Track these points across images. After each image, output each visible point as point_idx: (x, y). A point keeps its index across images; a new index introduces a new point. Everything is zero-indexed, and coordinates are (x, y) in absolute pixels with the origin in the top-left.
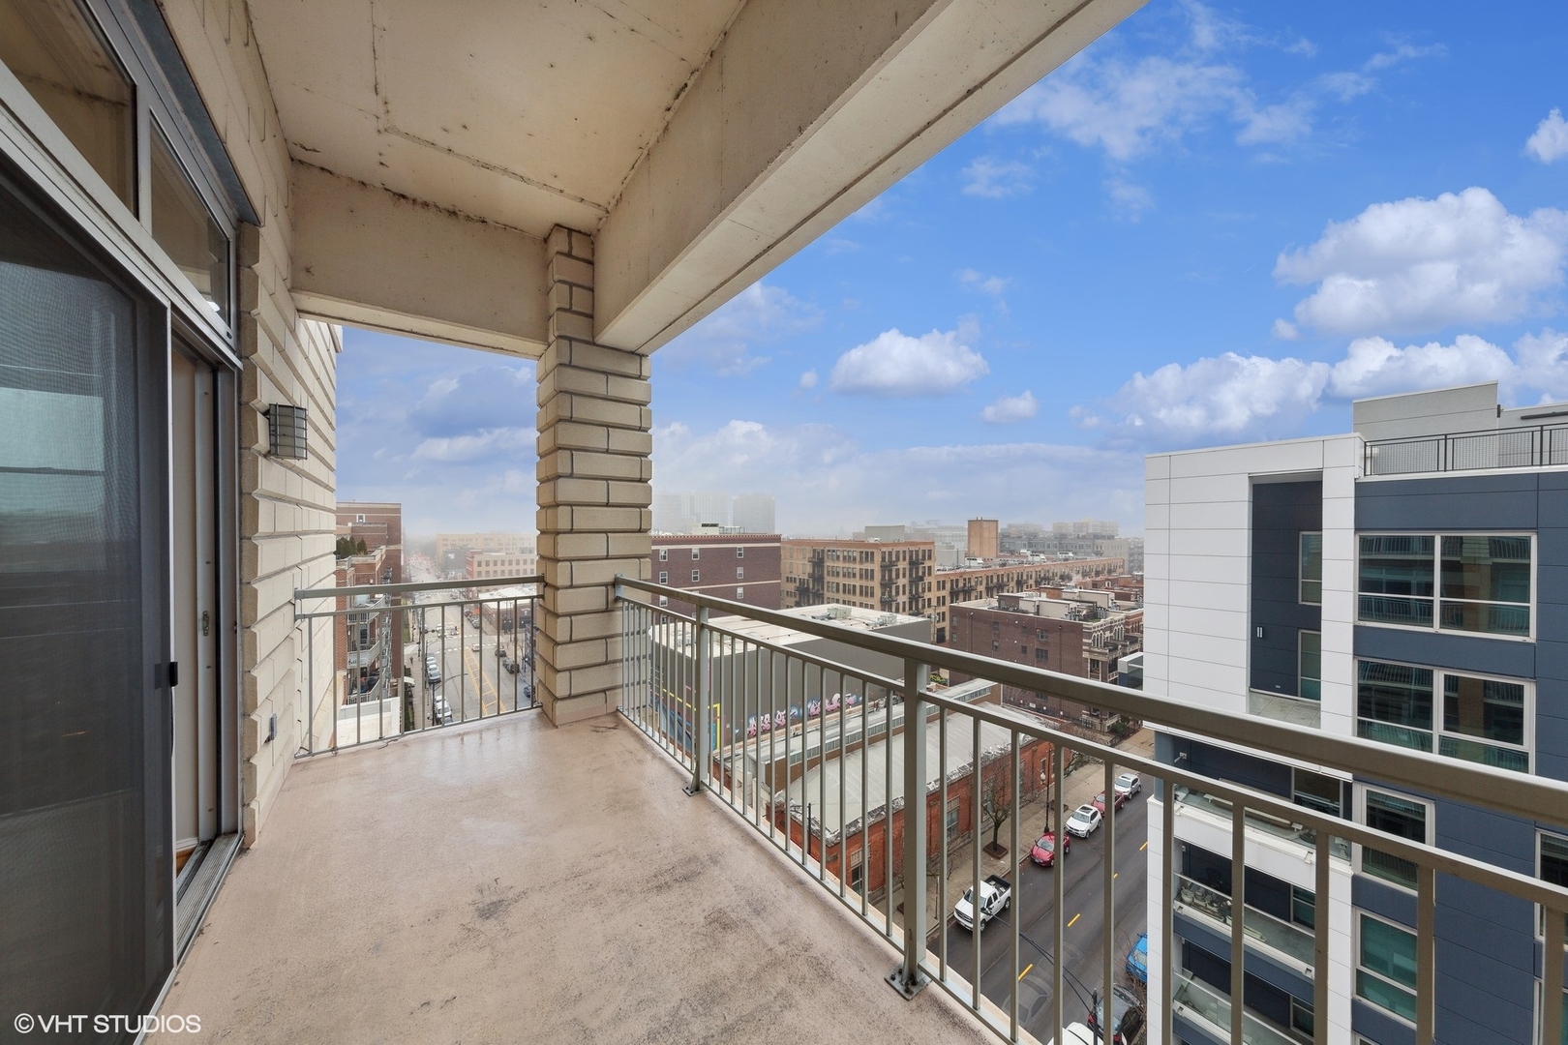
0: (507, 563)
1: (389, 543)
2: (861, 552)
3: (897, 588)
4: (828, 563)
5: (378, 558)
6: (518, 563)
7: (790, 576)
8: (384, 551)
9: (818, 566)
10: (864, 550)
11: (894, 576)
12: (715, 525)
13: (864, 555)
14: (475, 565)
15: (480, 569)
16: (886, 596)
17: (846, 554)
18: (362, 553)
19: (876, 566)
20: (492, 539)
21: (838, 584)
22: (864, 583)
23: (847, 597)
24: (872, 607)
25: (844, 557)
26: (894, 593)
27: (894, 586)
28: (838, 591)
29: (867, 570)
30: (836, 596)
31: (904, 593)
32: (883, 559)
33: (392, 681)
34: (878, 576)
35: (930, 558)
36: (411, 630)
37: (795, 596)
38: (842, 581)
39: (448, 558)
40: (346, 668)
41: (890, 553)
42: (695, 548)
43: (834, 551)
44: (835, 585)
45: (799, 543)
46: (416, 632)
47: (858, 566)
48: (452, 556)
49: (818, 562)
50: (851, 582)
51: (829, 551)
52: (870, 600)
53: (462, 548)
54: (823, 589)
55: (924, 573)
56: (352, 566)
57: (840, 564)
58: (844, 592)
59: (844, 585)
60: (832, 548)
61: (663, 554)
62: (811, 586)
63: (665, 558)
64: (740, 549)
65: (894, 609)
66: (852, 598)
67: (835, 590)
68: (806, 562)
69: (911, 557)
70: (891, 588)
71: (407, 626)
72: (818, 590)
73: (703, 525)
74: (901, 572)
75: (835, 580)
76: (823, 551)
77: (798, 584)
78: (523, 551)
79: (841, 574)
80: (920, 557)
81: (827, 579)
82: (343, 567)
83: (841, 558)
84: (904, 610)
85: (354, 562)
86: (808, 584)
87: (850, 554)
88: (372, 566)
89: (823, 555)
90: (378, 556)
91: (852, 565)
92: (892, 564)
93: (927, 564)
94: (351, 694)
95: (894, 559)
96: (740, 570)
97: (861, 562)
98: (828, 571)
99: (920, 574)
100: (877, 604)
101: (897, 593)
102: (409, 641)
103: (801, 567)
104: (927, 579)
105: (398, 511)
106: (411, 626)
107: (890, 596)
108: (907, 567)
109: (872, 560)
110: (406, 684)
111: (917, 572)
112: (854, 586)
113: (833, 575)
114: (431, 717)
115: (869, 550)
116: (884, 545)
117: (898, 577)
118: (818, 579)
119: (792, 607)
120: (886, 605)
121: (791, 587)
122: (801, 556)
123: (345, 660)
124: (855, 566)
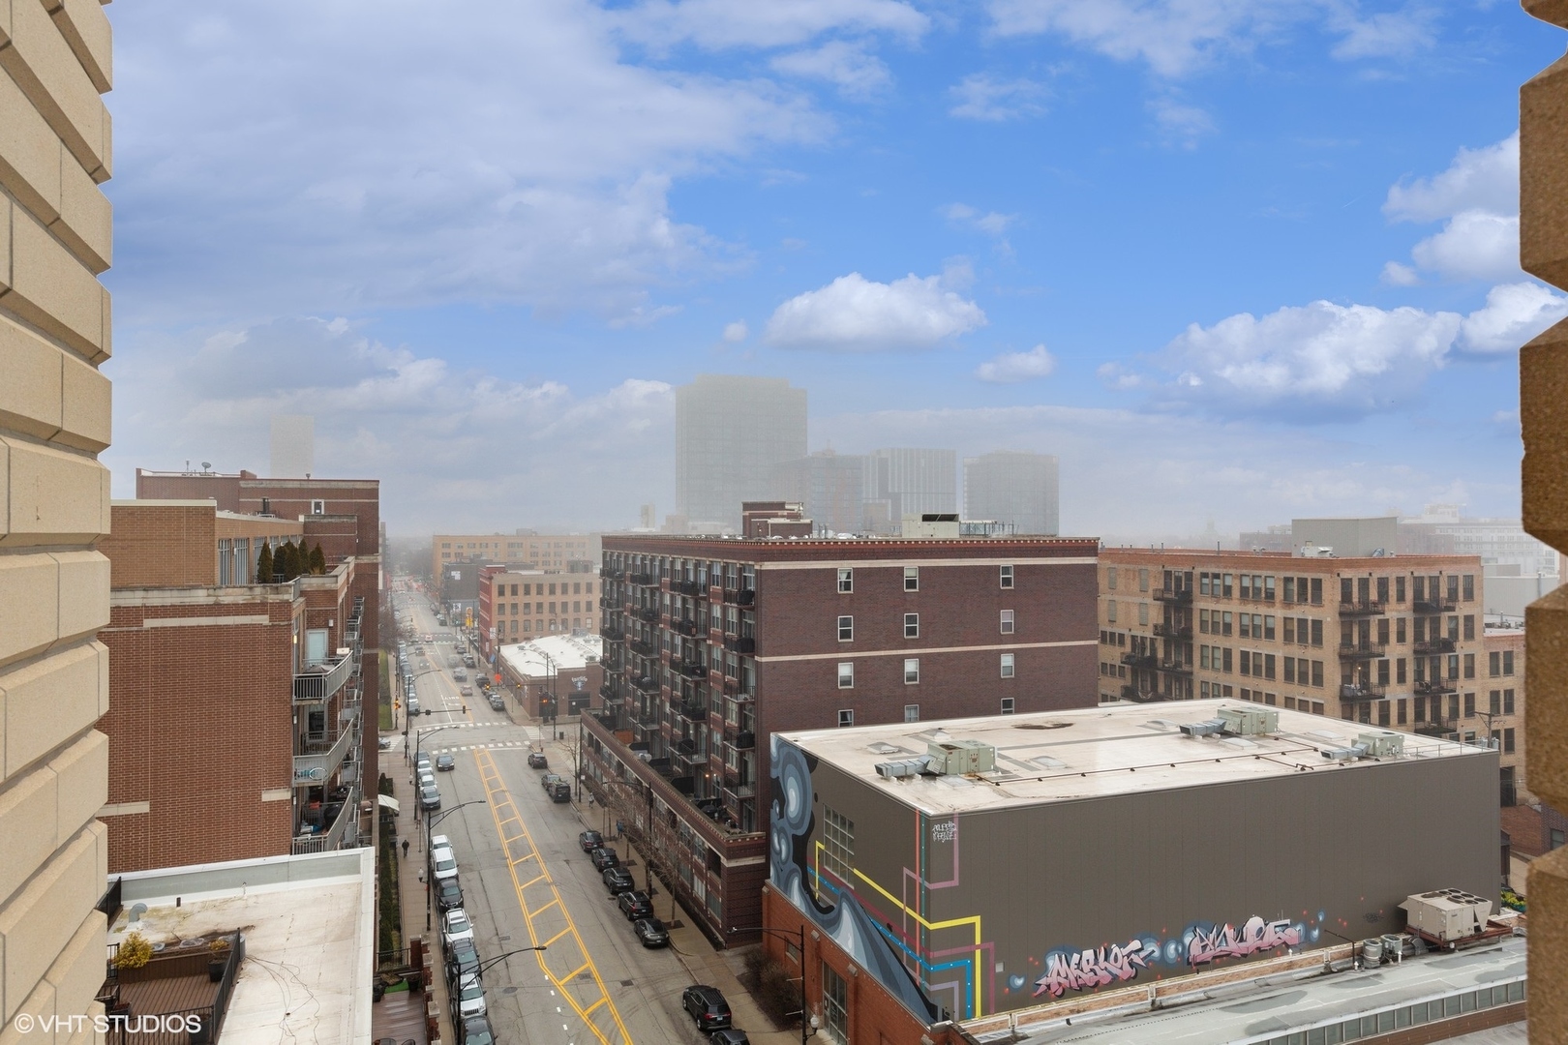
0: (546, 591)
1: (359, 551)
2: (1288, 580)
3: (1384, 666)
4: (1202, 604)
5: (342, 579)
6: (565, 591)
7: (1109, 629)
8: (352, 566)
9: (1178, 609)
10: (1295, 575)
11: (1374, 637)
12: (952, 518)
13: (1295, 587)
14: (495, 591)
15: (501, 600)
16: (1355, 684)
17: (1247, 582)
18: (317, 571)
19: (1328, 614)
20: (520, 545)
21: (1228, 653)
22: (1296, 651)
23: (1252, 683)
24: (1318, 709)
25: (1244, 591)
26: (1374, 677)
27: (1374, 664)
28: (1228, 667)
29: (1302, 622)
30: (1223, 679)
31: (1401, 679)
32: (1346, 597)
33: (363, 803)
34: (1332, 635)
35: (1469, 595)
36: (394, 707)
37: (1122, 675)
38: (1238, 645)
39: (451, 578)
40: (289, 784)
41: (1364, 584)
42: (911, 567)
43: (1216, 576)
44: (1219, 654)
45: (1132, 558)
46: (402, 711)
47: (1279, 612)
48: (457, 575)
49: (1178, 598)
50: (1263, 648)
51: (1205, 575)
52: (1312, 695)
53: (472, 561)
54: (1190, 661)
55: (1454, 633)
56: (303, 593)
57: (1234, 606)
58: (1245, 670)
59: (1245, 655)
60: (1212, 570)
61: (843, 578)
62: (1160, 654)
63: (847, 586)
64: (1006, 570)
65: (1375, 714)
66: (1265, 686)
67: (1220, 664)
68: (1149, 600)
69: (1418, 593)
70: (1366, 666)
71: (387, 700)
72: (1178, 664)
73: (927, 518)
74: (1393, 629)
75: (1220, 641)
76: (1189, 576)
77: (1128, 648)
78: (573, 567)
79: (1236, 629)
80: (1444, 593)
81: (1200, 638)
82: (286, 597)
83: (1236, 593)
84: (1402, 719)
85: (304, 587)
86: (1154, 650)
87: (1259, 583)
88: (332, 595)
89: (1189, 586)
90: (342, 576)
91: (1263, 610)
92: (1368, 609)
93: (1463, 609)
94: (297, 833)
95: (1374, 596)
96: (1007, 616)
97: (1287, 602)
98: (1203, 623)
99: (1444, 634)
100: (1331, 701)
101: (1384, 679)
102: (391, 728)
103: (1135, 611)
104: (1462, 648)
105: (374, 493)
106: (393, 701)
107: (1365, 683)
108: (1410, 617)
109: (1317, 599)
110: (384, 810)
111: (1435, 630)
112: (1270, 659)
113: (1215, 631)
114: (425, 879)
115: (1309, 576)
116: (1350, 564)
117: (1384, 639)
118: (1177, 633)
119: (1114, 699)
120: (1354, 706)
121: (1113, 655)
122: (1135, 587)
123: (288, 770)
124: (1271, 611)
